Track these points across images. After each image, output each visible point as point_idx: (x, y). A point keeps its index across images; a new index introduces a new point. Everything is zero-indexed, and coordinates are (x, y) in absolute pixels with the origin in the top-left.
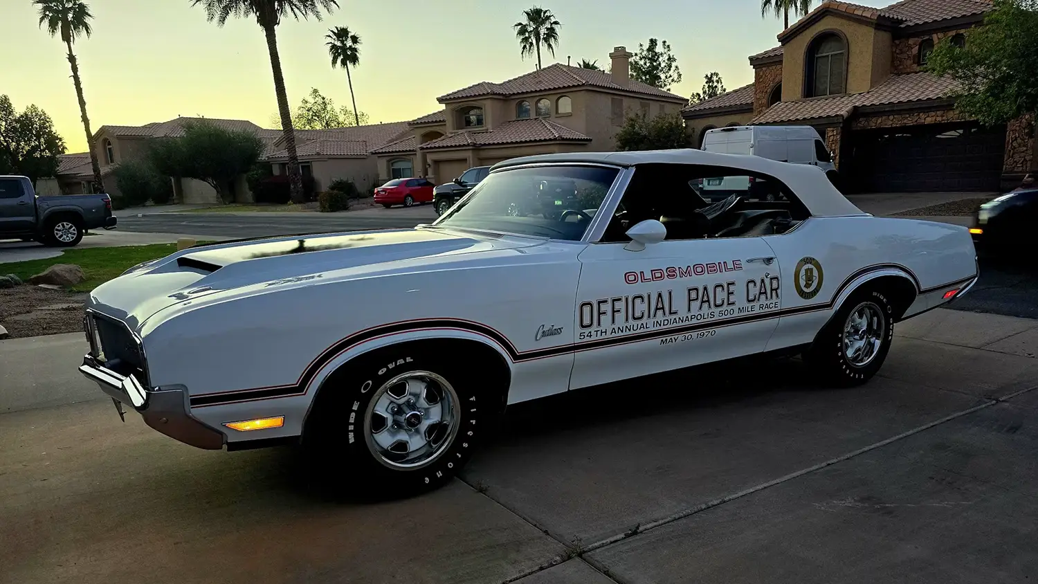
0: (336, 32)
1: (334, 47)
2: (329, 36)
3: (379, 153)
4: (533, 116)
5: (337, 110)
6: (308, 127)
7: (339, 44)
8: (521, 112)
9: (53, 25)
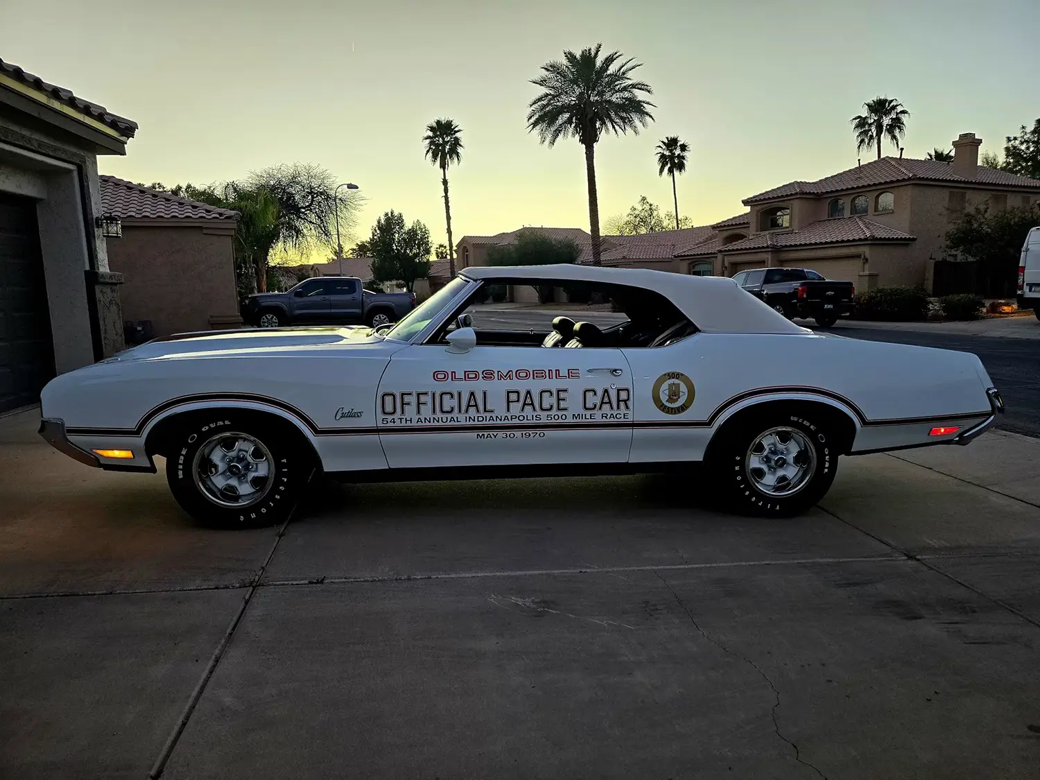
0: (667, 142)
1: (663, 156)
2: (660, 147)
3: (681, 256)
4: (847, 214)
5: (662, 215)
6: (634, 233)
7: (667, 153)
8: (835, 211)
9: (435, 157)
